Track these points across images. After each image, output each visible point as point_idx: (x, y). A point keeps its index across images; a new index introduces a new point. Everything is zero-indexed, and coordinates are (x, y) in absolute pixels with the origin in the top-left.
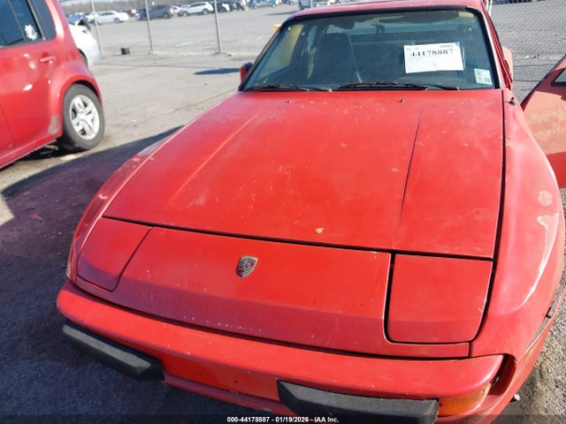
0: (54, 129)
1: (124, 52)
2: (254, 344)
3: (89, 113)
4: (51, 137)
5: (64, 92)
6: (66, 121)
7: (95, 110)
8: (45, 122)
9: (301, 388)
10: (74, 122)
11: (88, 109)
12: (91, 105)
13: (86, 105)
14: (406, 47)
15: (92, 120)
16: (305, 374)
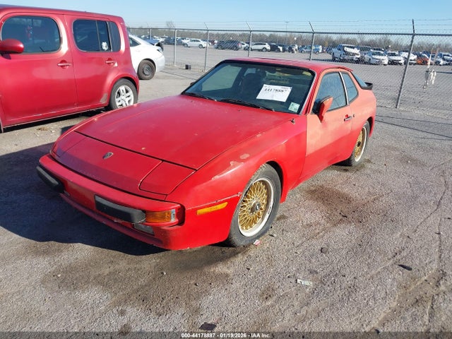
0: (103, 101)
1: (187, 67)
2: (93, 182)
3: (129, 96)
4: (101, 105)
5: (115, 82)
6: (112, 98)
7: (132, 96)
8: (100, 96)
9: (100, 198)
10: (117, 100)
11: (128, 94)
12: (131, 93)
13: (127, 92)
14: (265, 85)
15: (129, 101)
16: (104, 194)
